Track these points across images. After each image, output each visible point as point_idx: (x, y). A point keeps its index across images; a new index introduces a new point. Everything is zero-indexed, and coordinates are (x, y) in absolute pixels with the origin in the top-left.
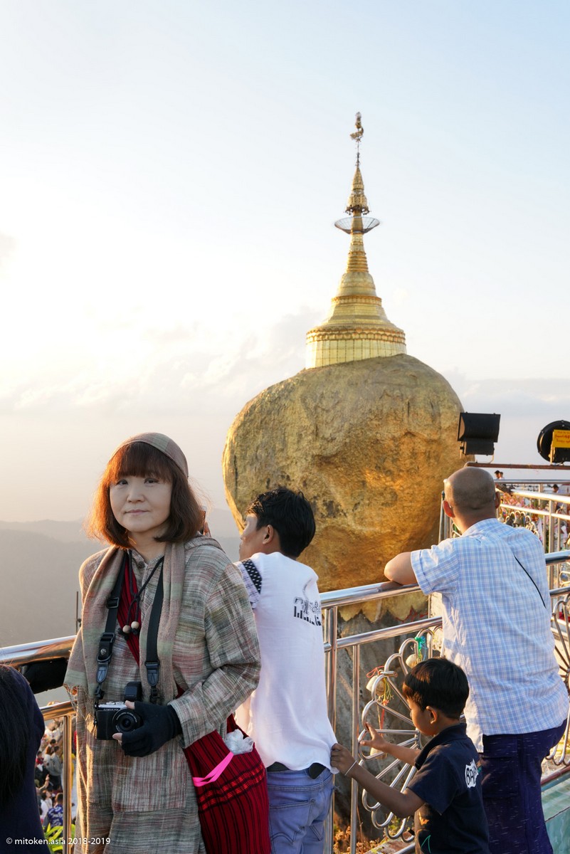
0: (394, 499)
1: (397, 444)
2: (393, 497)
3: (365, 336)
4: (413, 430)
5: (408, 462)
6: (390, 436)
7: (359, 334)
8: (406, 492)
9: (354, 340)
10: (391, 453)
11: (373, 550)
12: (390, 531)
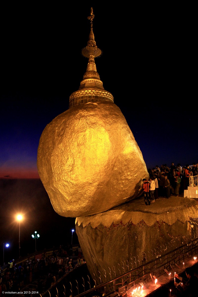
11: (81, 191)
12: (87, 181)
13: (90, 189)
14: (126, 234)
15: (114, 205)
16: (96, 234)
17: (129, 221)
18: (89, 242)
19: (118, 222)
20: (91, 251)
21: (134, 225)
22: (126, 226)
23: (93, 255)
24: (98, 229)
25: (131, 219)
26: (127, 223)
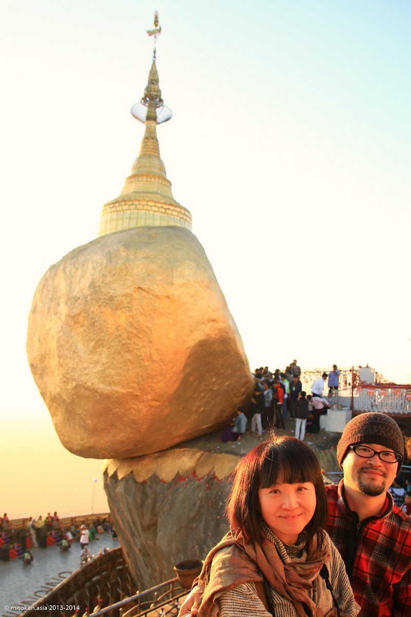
3: (134, 207)
6: (122, 293)
7: (129, 205)
9: (124, 211)
11: (118, 410)
12: (130, 390)
13: (136, 407)
14: (202, 496)
15: (182, 439)
16: (144, 493)
17: (210, 472)
18: (130, 510)
19: (187, 472)
20: (132, 525)
21: (218, 479)
22: (202, 481)
23: (136, 533)
24: (148, 483)
25: (213, 468)
26: (204, 476)
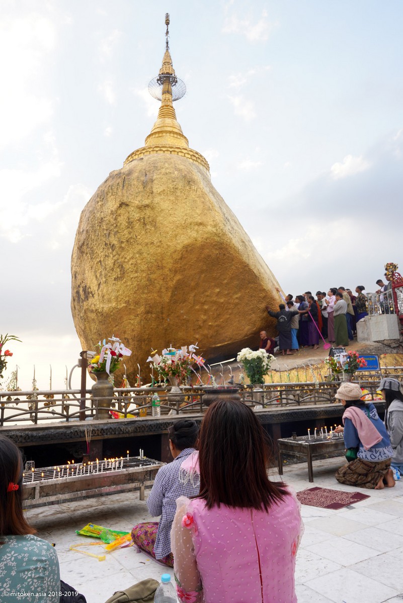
0: (122, 273)
1: (114, 217)
2: (121, 271)
4: (125, 200)
5: (126, 232)
6: (110, 212)
8: (130, 263)
10: (112, 227)
12: (124, 305)
13: (132, 322)
